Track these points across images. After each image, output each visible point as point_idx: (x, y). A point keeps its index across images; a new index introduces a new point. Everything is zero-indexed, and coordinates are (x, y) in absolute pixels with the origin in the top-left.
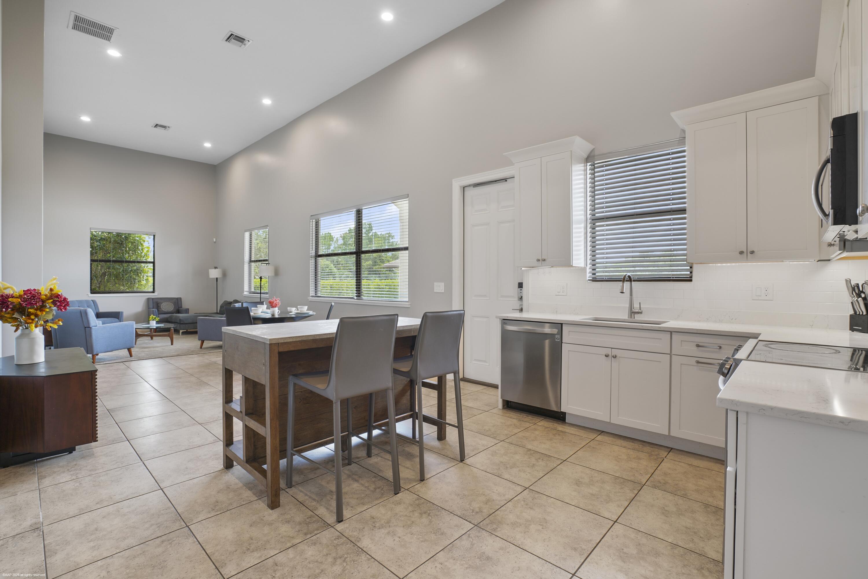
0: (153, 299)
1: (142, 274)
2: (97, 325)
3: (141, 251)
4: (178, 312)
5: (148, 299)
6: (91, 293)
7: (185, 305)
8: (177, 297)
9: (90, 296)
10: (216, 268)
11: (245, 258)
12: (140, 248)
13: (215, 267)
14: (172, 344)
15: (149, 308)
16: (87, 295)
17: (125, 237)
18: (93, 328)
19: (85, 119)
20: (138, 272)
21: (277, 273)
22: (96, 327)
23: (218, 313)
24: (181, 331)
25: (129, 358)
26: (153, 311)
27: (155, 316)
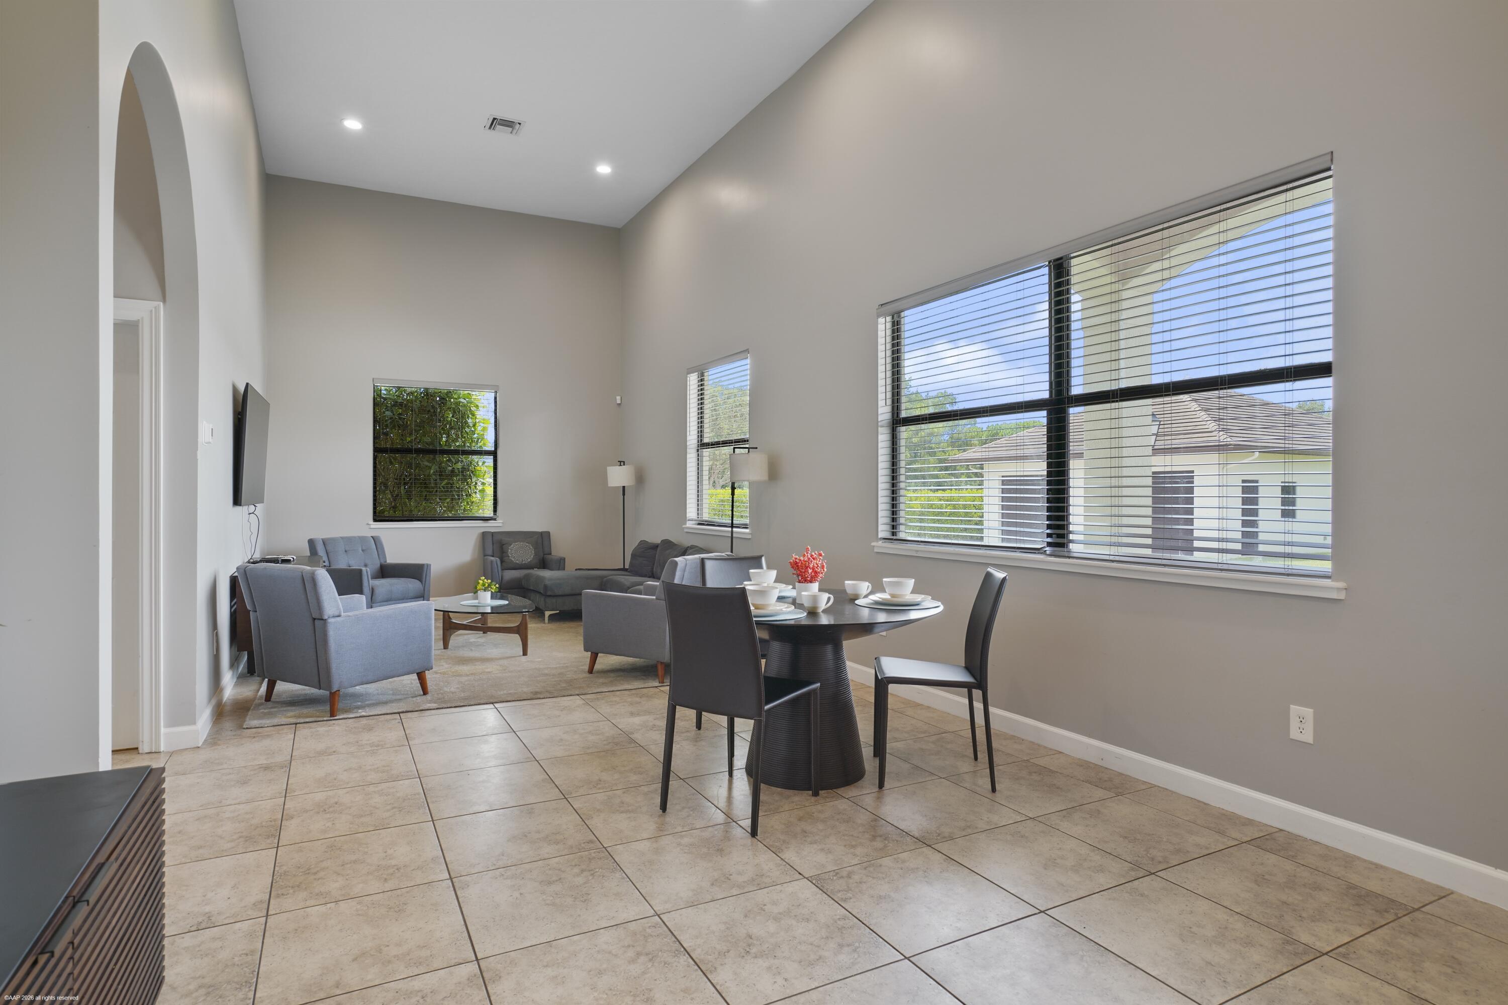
0: (493, 534)
1: (474, 480)
2: (340, 612)
3: (473, 429)
4: (543, 563)
5: (484, 534)
6: (375, 520)
7: (559, 548)
8: (540, 530)
9: (372, 526)
10: (622, 463)
11: (688, 439)
12: (470, 421)
13: (620, 462)
14: (525, 653)
15: (485, 556)
16: (368, 524)
17: (441, 398)
18: (331, 620)
19: (353, 124)
20: (467, 474)
21: (774, 472)
22: (338, 619)
23: (626, 570)
24: (547, 614)
25: (419, 699)
26: (492, 562)
27: (489, 581)
